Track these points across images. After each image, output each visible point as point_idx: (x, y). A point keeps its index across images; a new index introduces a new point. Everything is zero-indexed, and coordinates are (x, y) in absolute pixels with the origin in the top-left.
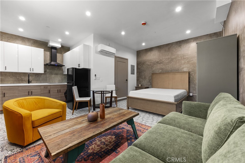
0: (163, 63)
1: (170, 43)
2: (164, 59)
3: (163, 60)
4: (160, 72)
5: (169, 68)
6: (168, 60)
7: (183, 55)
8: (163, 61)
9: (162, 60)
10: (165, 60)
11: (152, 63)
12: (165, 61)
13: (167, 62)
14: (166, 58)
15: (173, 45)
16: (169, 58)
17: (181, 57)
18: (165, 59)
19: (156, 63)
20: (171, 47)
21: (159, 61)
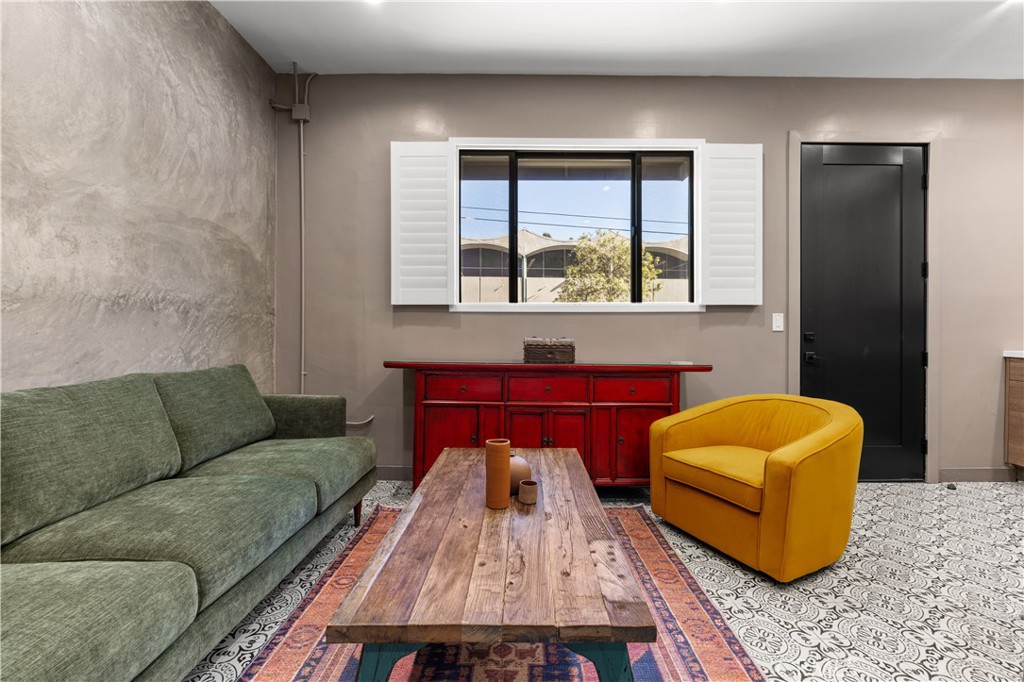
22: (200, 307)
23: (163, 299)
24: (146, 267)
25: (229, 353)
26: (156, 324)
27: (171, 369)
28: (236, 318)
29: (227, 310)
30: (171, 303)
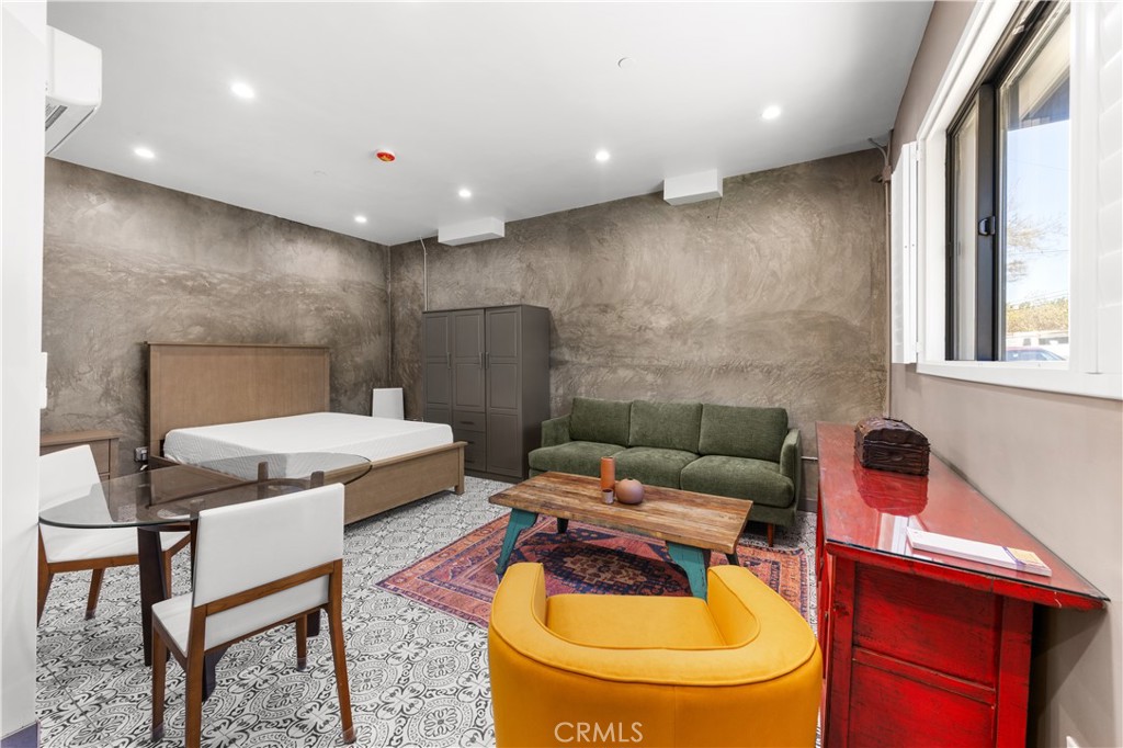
0: (214, 292)
1: (251, 211)
2: (219, 276)
3: (215, 281)
4: (191, 337)
5: (246, 324)
6: (239, 285)
7: (301, 281)
8: (210, 283)
9: (205, 274)
10: (221, 282)
11: (129, 273)
12: (223, 285)
13: (235, 292)
14: (231, 275)
15: (264, 227)
16: (242, 277)
17: (295, 286)
18: (226, 276)
19: (164, 281)
20: (251, 228)
21: (186, 277)
22: (781, 368)
23: (751, 365)
24: (739, 349)
25: (814, 401)
26: (746, 379)
27: (758, 405)
28: (822, 375)
29: (811, 369)
30: (757, 367)
